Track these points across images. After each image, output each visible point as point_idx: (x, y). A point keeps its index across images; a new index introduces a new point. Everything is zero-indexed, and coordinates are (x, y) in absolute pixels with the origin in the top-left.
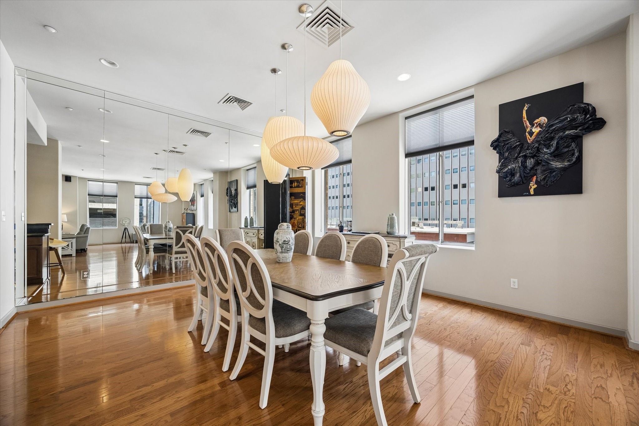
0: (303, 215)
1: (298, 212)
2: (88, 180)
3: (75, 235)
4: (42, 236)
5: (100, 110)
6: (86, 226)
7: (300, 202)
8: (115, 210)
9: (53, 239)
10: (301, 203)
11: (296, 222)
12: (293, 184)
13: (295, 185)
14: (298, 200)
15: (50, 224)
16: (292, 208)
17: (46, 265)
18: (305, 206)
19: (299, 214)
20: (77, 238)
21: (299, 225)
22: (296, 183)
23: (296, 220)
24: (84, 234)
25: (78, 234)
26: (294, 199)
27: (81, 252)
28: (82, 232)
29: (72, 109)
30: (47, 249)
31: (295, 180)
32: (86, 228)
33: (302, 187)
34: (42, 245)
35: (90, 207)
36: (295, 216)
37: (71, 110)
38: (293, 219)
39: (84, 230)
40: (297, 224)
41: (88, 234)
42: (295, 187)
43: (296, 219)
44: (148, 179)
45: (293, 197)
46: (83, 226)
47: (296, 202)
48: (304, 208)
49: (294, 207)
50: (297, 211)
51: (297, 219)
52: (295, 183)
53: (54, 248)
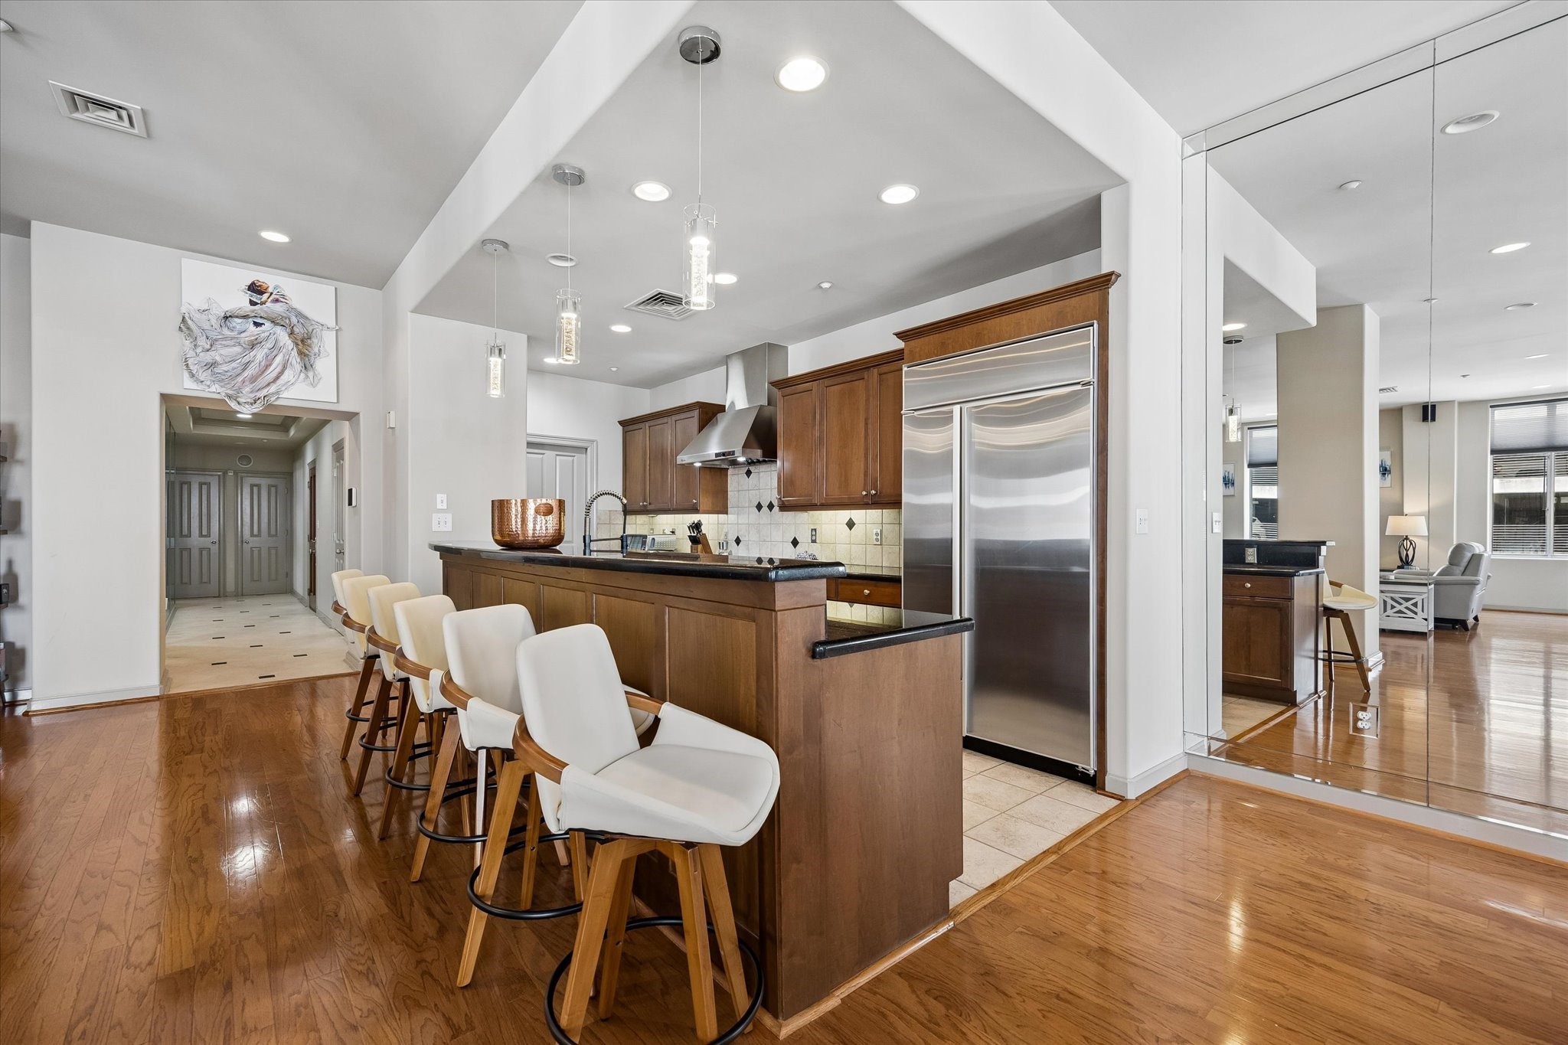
2: (1491, 407)
3: (1435, 575)
4: (1293, 575)
5: (1450, 130)
6: (1470, 552)
9: (1339, 585)
15: (1324, 543)
17: (1313, 655)
20: (1437, 584)
24: (1463, 574)
25: (1442, 573)
27: (1454, 628)
28: (1455, 567)
29: (1357, 184)
30: (1314, 610)
32: (1468, 555)
34: (1291, 599)
35: (1498, 490)
37: (1355, 185)
39: (1464, 562)
41: (1476, 573)
46: (1459, 550)
53: (1341, 611)
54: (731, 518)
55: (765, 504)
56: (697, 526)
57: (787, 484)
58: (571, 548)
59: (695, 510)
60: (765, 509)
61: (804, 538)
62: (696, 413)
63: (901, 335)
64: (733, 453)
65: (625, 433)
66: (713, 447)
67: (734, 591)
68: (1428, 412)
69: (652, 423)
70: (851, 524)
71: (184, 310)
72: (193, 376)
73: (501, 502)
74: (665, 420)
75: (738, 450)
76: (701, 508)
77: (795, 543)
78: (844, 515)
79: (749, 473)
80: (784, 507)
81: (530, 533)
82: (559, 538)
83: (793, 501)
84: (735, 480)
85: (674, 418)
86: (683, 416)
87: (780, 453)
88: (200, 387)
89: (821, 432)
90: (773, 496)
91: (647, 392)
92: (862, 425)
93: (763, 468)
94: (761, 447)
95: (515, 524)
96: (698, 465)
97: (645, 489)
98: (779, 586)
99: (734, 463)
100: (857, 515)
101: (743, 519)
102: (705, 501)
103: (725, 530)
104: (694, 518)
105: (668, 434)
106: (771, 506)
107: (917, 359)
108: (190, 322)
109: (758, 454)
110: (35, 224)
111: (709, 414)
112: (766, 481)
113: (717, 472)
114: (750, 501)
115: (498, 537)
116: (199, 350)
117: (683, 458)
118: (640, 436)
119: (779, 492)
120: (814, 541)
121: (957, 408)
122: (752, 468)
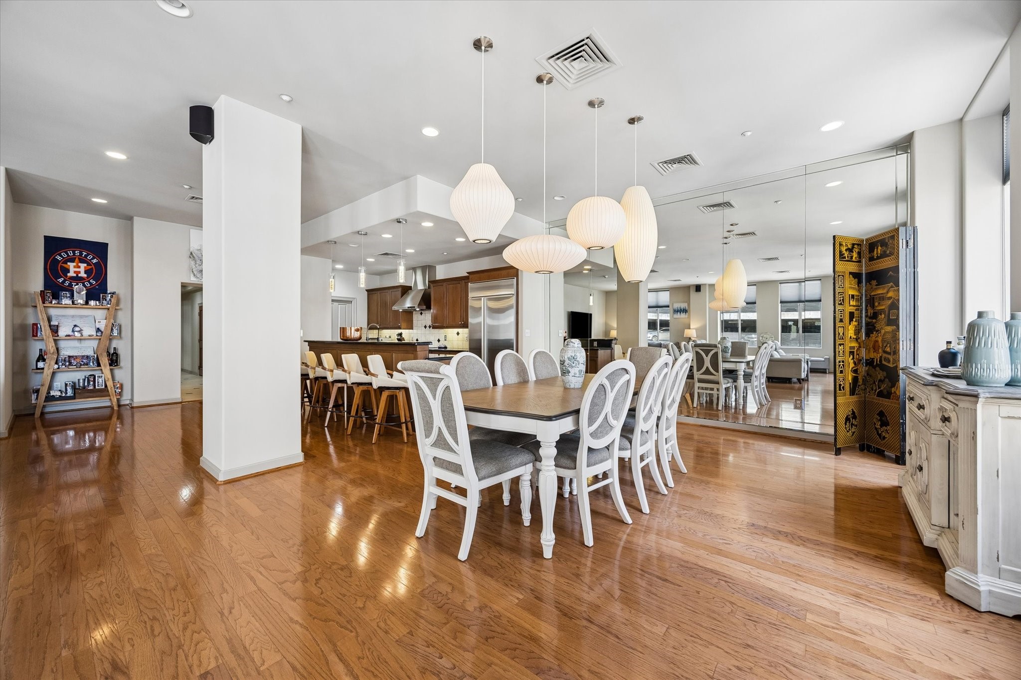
0: (895, 322)
1: (883, 316)
7: (887, 292)
8: (754, 322)
10: (890, 295)
11: (880, 339)
12: (874, 251)
13: (877, 253)
14: (884, 288)
16: (873, 307)
18: (898, 300)
19: (886, 320)
21: (885, 347)
22: (879, 248)
23: (879, 335)
26: (877, 285)
31: (878, 241)
33: (891, 254)
36: (878, 326)
38: (875, 333)
40: (883, 345)
42: (878, 258)
43: (880, 333)
44: (782, 273)
45: (874, 282)
47: (880, 292)
48: (895, 306)
49: (876, 304)
50: (881, 315)
51: (883, 331)
52: (877, 249)
54: (414, 331)
55: (428, 326)
56: (400, 334)
57: (435, 319)
58: (363, 340)
59: (399, 328)
60: (428, 328)
61: (442, 339)
62: (400, 289)
63: (468, 273)
64: (414, 307)
65: (368, 295)
66: (408, 304)
67: (408, 347)
68: (698, 288)
69: (382, 291)
70: (458, 334)
71: (191, 250)
72: (195, 275)
73: (343, 328)
74: (387, 291)
75: (416, 306)
76: (402, 327)
77: (439, 341)
78: (456, 330)
79: (421, 314)
80: (434, 327)
81: (352, 337)
82: (360, 338)
83: (438, 324)
84: (416, 317)
85: (391, 290)
86: (395, 290)
87: (432, 307)
88: (197, 280)
89: (446, 300)
90: (429, 323)
91: (378, 276)
92: (459, 299)
93: (427, 312)
94: (425, 305)
95: (348, 334)
96: (401, 310)
97: (378, 319)
98: (418, 346)
99: (415, 310)
100: (460, 330)
101: (419, 332)
102: (403, 325)
103: (412, 336)
104: (399, 331)
105: (388, 297)
106: (430, 327)
107: (474, 281)
108: (194, 255)
109: (424, 307)
110: (135, 218)
111: (405, 290)
112: (427, 318)
113: (409, 313)
114: (422, 325)
115: (342, 338)
116: (197, 265)
117: (395, 308)
118: (376, 297)
119: (432, 322)
120: (445, 340)
121: (483, 298)
122: (423, 312)
